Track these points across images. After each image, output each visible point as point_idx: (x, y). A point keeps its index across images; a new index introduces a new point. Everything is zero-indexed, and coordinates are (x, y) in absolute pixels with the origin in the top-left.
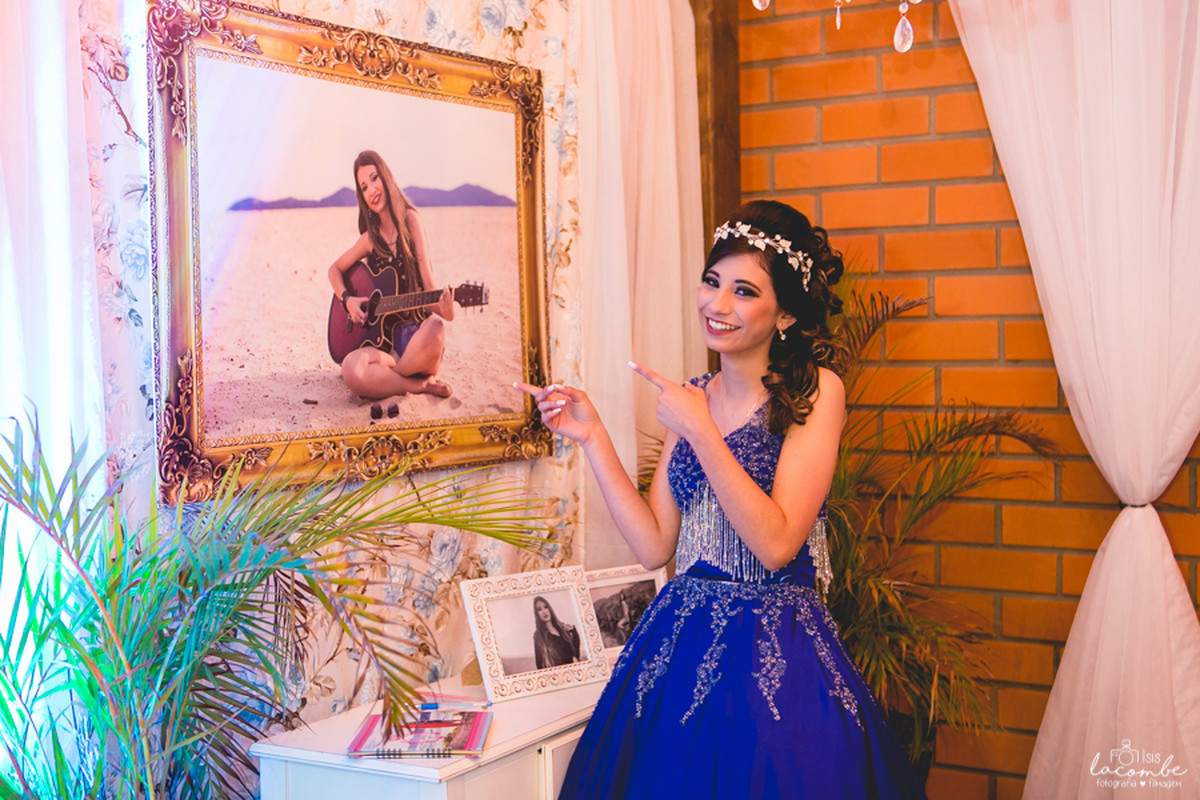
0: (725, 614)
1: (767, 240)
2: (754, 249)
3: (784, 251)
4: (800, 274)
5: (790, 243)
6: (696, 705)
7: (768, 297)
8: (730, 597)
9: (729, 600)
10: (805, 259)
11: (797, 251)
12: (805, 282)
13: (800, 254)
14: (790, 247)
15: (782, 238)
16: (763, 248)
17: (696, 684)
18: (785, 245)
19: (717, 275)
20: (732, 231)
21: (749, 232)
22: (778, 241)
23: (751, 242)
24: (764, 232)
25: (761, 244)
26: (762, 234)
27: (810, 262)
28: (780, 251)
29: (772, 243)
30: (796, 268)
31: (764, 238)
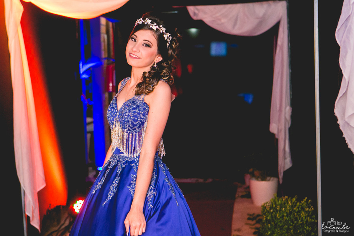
0: (122, 167)
1: (157, 27)
2: (152, 29)
3: (163, 32)
4: (167, 42)
5: (165, 29)
6: (108, 199)
7: (155, 48)
8: (124, 160)
9: (124, 162)
10: (170, 36)
11: (167, 33)
12: (168, 45)
13: (168, 34)
14: (165, 31)
15: (163, 27)
16: (155, 29)
17: (109, 192)
18: (163, 30)
19: (137, 37)
20: (144, 21)
21: (151, 23)
22: (161, 28)
23: (151, 27)
24: (156, 23)
25: (155, 28)
26: (155, 24)
27: (171, 38)
28: (161, 32)
29: (158, 28)
30: (166, 39)
31: (156, 26)
